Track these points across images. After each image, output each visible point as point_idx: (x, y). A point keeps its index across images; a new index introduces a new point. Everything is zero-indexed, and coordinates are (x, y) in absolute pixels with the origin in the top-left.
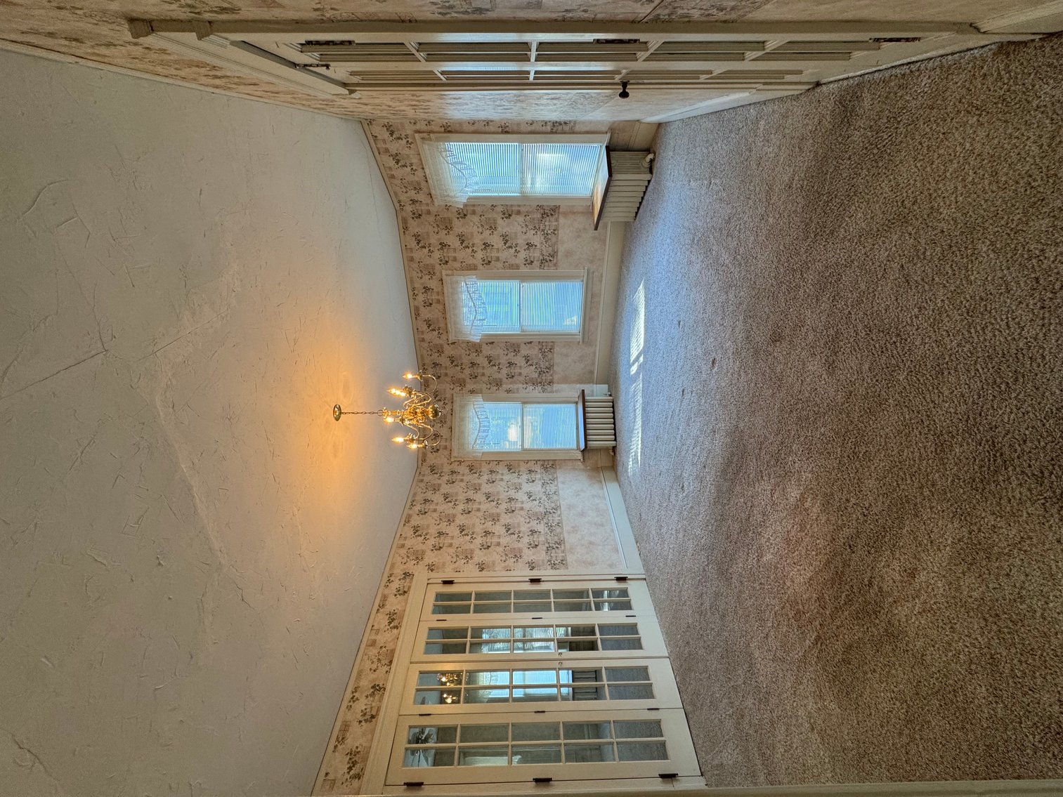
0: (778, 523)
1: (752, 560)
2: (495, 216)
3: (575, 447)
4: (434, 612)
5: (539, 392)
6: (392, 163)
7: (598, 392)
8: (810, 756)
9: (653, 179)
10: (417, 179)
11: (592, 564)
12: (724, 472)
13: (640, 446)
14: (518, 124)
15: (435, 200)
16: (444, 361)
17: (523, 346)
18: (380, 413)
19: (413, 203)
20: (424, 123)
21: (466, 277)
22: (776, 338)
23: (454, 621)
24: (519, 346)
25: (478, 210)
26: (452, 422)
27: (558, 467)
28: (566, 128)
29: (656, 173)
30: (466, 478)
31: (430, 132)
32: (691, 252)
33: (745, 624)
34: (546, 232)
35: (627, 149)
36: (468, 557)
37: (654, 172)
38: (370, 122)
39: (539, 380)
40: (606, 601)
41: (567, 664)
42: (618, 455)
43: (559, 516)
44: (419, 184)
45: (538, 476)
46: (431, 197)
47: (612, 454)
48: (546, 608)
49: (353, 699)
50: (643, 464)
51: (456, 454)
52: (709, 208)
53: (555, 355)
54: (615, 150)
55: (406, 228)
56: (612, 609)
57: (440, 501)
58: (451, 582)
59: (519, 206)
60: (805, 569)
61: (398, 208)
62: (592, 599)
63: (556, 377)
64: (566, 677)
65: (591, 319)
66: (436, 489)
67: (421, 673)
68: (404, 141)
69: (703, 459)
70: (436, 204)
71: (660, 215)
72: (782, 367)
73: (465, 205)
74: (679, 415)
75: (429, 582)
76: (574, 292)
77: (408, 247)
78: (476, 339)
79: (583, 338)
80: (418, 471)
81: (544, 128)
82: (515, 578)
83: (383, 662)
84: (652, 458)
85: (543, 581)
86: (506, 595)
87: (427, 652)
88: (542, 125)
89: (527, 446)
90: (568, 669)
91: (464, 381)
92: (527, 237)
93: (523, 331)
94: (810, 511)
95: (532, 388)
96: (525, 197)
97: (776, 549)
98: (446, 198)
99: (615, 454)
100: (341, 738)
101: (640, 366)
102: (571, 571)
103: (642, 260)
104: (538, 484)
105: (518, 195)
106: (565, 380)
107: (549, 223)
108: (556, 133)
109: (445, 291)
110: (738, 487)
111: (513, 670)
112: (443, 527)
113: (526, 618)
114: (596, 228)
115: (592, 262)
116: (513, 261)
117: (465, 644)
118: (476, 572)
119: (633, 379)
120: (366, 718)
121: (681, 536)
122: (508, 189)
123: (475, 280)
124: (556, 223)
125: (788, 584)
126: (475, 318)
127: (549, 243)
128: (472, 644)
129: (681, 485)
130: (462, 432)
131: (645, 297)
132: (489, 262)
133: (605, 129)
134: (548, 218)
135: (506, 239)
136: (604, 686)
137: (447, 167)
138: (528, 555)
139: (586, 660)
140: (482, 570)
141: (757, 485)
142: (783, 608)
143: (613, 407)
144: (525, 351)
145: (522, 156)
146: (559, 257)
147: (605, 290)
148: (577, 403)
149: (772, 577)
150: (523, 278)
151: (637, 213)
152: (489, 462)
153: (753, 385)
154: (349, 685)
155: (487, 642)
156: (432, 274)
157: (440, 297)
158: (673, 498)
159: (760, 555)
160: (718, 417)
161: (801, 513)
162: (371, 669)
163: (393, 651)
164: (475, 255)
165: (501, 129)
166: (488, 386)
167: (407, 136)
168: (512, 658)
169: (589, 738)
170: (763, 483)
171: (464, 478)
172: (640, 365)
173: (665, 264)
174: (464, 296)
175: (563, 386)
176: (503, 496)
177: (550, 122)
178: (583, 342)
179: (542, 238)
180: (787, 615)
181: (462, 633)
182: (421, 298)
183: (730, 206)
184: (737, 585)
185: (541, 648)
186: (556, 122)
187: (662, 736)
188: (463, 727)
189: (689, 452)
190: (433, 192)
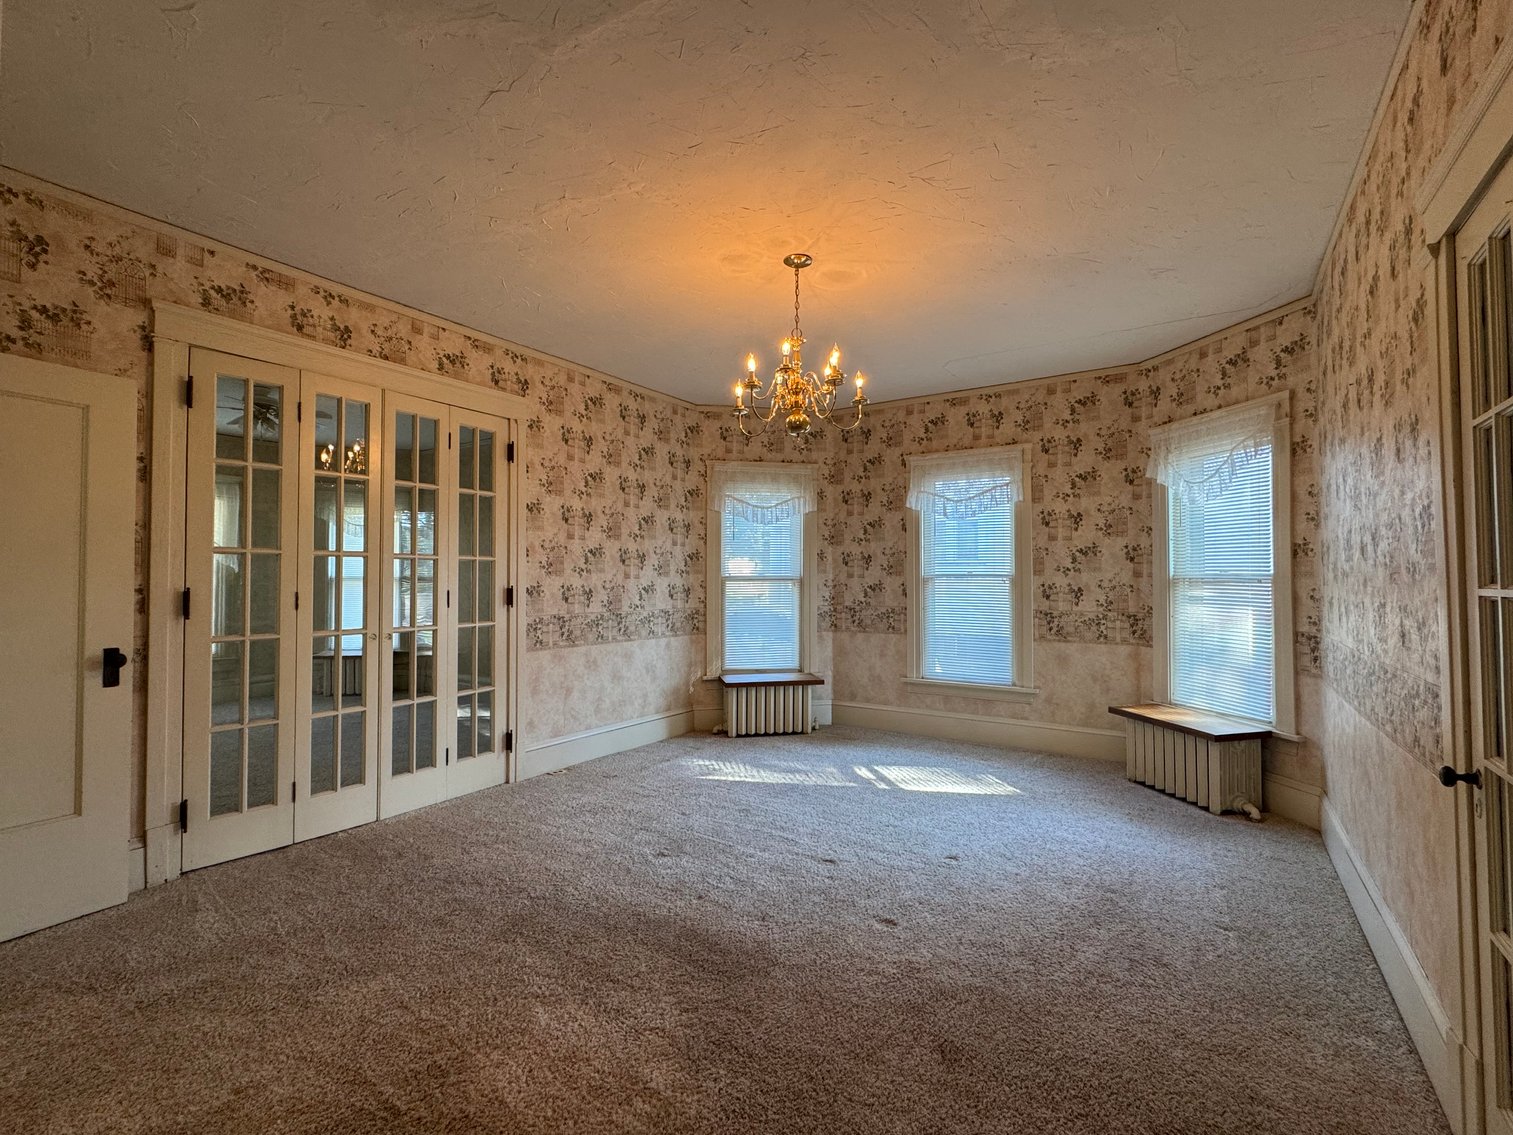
0: (603, 1040)
1: (539, 985)
2: (1131, 532)
3: (728, 666)
4: (463, 429)
5: (819, 608)
6: (1230, 352)
7: (820, 706)
8: (191, 1084)
9: (1211, 816)
10: (1199, 398)
11: (535, 692)
12: (691, 934)
13: (731, 779)
14: (1311, 574)
15: (1159, 430)
16: (874, 447)
17: (899, 580)
18: (796, 330)
19: (1152, 392)
20: (1310, 406)
21: (1020, 484)
22: (948, 1053)
23: (448, 462)
24: (899, 573)
25: (1142, 505)
26: (771, 461)
27: (694, 637)
28: (1306, 661)
29: (1222, 823)
30: (678, 485)
31: (1292, 417)
32: (1087, 885)
33: (426, 964)
34: (1103, 622)
35: (1266, 770)
36: (552, 486)
37: (1225, 819)
38: (1311, 312)
39: (839, 607)
40: (473, 712)
41: (373, 646)
42: (713, 739)
43: (614, 639)
44: (1189, 401)
45: (679, 604)
46: (1165, 423)
47: (715, 730)
48: (465, 615)
49: (329, 297)
50: (700, 785)
51: (717, 469)
52: (1178, 925)
53: (882, 635)
54: (1263, 747)
55: (1107, 380)
56: (461, 722)
57: (642, 441)
58: (510, 457)
59: (1150, 575)
60: (520, 1092)
61: (1144, 366)
62: (477, 691)
63: (845, 636)
64: (351, 645)
65: (947, 699)
66: (662, 435)
67: (367, 407)
68: (1274, 373)
69: (713, 895)
70: (1151, 432)
71: (1146, 828)
72: (894, 1063)
73: (1150, 483)
74: (789, 851)
75: (512, 423)
76: (995, 669)
77: (1073, 386)
78: (912, 501)
79: (913, 684)
80: (691, 406)
81: (1305, 620)
82: (515, 565)
83: (386, 345)
84: (710, 801)
85: (508, 610)
86: (488, 548)
87: (400, 416)
88: (1310, 618)
89: (730, 586)
90: (364, 648)
91: (840, 482)
92: (1092, 588)
93: (926, 581)
94: (627, 1108)
95: (827, 595)
96: (1168, 585)
97: (555, 1033)
98: (1163, 448)
99: (715, 734)
100: (267, 276)
101: (868, 782)
102: (525, 657)
103: (1057, 791)
104: (667, 605)
105: (1172, 574)
106: (840, 653)
107: (1118, 627)
108: (1296, 641)
109: (996, 449)
110: (666, 961)
111: (366, 559)
112: (600, 446)
113: (450, 580)
114: (1112, 710)
115: (1048, 701)
116: (1050, 565)
117: (410, 480)
118: (525, 499)
119: (846, 770)
120: (299, 317)
121: (580, 848)
122: (1181, 555)
123: (1015, 499)
124: (1118, 640)
125: (495, 1056)
126: (948, 499)
127: (1083, 628)
128: (409, 491)
129: (666, 852)
130: (752, 478)
131: (993, 795)
132: (1047, 524)
133: (1305, 730)
134: (1127, 625)
135: (1087, 552)
136: (336, 709)
137: (1225, 448)
138: (552, 586)
139: (379, 679)
140: (530, 509)
141: (673, 1000)
142: (452, 1042)
143: (794, 733)
144: (891, 583)
145: (1250, 580)
146: (1056, 644)
147: (998, 724)
148: (800, 671)
149: (506, 1022)
150: (1018, 583)
151: (1143, 784)
152: (703, 523)
153: (855, 999)
154: (353, 291)
155: (413, 520)
156: (1024, 426)
157: (984, 440)
158: (643, 836)
159: (546, 1001)
160: (792, 927)
161: (623, 1088)
162: (375, 325)
163: (402, 361)
164: (1059, 499)
165: (1301, 542)
166: (829, 522)
167: (1282, 377)
168: (385, 556)
169: (251, 683)
170: (675, 1013)
171: (679, 482)
172: (870, 783)
173: (1059, 833)
174: (986, 482)
175: (829, 652)
176: (648, 545)
177: (1319, 631)
178: (906, 683)
179: (1092, 616)
180: (439, 1050)
181: (429, 473)
182: (983, 408)
183: (1190, 968)
184: (495, 953)
185: (402, 604)
186: (1317, 643)
187: (250, 805)
188: (277, 474)
189: (726, 870)
190: (1174, 425)
